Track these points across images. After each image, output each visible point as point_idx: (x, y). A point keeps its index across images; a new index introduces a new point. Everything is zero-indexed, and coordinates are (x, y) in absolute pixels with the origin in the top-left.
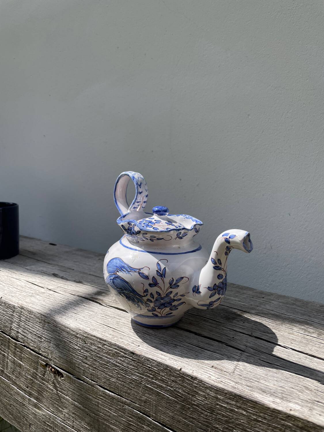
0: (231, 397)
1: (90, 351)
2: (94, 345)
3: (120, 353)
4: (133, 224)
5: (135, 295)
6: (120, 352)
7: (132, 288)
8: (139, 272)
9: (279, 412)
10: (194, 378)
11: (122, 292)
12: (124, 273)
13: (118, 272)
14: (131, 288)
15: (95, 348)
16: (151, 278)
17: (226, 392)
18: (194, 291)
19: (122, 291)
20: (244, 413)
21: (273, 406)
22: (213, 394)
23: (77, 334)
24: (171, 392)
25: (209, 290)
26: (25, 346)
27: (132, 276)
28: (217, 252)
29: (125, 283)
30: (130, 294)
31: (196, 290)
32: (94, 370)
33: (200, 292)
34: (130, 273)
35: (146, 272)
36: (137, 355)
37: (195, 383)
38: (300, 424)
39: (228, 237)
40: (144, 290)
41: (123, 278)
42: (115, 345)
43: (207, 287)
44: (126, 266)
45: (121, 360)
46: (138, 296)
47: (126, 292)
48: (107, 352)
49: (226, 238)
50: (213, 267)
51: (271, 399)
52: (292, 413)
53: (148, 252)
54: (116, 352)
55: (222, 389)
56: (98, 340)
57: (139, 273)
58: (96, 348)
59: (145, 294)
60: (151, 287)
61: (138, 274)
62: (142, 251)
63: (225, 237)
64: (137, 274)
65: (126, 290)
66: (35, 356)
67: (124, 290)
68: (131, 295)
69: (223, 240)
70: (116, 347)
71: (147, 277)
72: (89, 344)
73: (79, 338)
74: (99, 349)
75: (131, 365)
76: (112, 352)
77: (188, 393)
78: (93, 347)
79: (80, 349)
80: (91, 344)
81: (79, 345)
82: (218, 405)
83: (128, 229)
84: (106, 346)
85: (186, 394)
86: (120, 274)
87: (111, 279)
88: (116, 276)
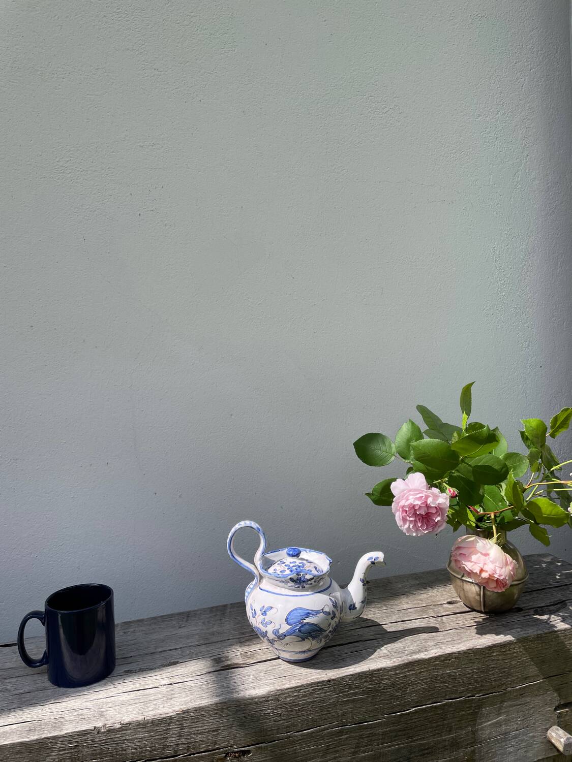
1: (285, 706)
2: (289, 696)
4: (302, 574)
5: (321, 632)
7: (319, 627)
8: (323, 611)
9: (431, 658)
10: (380, 669)
12: (310, 618)
13: (305, 619)
16: (331, 613)
18: (350, 609)
19: (310, 633)
20: (413, 672)
21: (427, 657)
22: (393, 673)
24: (363, 693)
26: (190, 755)
27: (317, 617)
30: (317, 634)
31: (352, 607)
32: (289, 722)
33: (356, 608)
34: (315, 616)
35: (327, 609)
36: (333, 680)
37: (381, 673)
38: (442, 659)
39: (373, 560)
42: (312, 684)
43: (361, 602)
44: (310, 611)
45: (317, 694)
48: (303, 695)
50: (363, 585)
51: (422, 654)
52: (437, 655)
53: (317, 593)
62: (313, 594)
63: (371, 560)
64: (322, 614)
66: (209, 755)
67: (312, 633)
69: (370, 563)
71: (329, 614)
72: (283, 700)
73: (270, 700)
74: (294, 698)
75: (328, 692)
76: (309, 693)
77: (376, 684)
78: (288, 700)
79: (272, 710)
80: (286, 698)
81: (271, 708)
82: (397, 678)
83: (297, 580)
84: (302, 691)
85: (375, 686)
86: (307, 620)
87: (296, 629)
88: (303, 623)
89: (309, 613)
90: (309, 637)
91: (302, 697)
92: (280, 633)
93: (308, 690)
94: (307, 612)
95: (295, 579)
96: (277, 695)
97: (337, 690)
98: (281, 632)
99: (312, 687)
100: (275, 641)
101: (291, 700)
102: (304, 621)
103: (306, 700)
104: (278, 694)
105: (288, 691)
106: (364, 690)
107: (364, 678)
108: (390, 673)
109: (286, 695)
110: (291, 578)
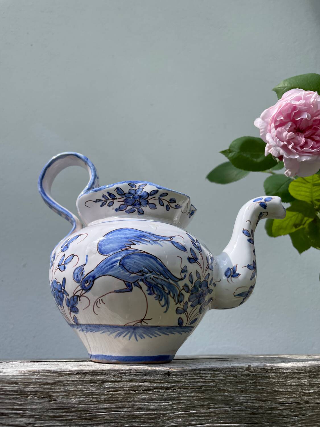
0: (315, 373)
1: (64, 414)
2: (76, 393)
3: (140, 386)
5: (167, 279)
6: (140, 384)
8: (172, 240)
11: (143, 277)
12: (146, 244)
13: (134, 244)
14: (161, 266)
15: (79, 399)
17: (309, 369)
18: (228, 276)
19: (143, 275)
23: (27, 384)
25: (249, 269)
27: (162, 246)
28: (250, 221)
29: (152, 260)
30: (157, 278)
31: (232, 273)
33: (238, 275)
34: (158, 243)
35: (180, 241)
37: (272, 377)
39: (263, 200)
40: (182, 268)
41: (145, 252)
43: (247, 266)
44: (146, 234)
45: (143, 400)
46: (173, 280)
47: (152, 276)
48: (110, 396)
49: (261, 202)
50: (248, 240)
54: (131, 387)
55: (304, 368)
56: (88, 378)
57: (173, 243)
58: (82, 399)
59: (183, 275)
60: (191, 263)
61: (171, 243)
63: (259, 201)
65: (151, 272)
67: (147, 273)
68: (159, 281)
69: (258, 205)
70: (132, 377)
72: (59, 399)
73: (31, 393)
74: (89, 399)
75: (165, 400)
76: (122, 392)
77: (266, 400)
78: (74, 401)
79: (31, 420)
80: (68, 394)
81: (28, 413)
82: (304, 395)
83: (129, 193)
84: (107, 385)
85: (263, 404)
86: (139, 247)
87: (116, 261)
88: (130, 251)
89: (144, 236)
90: (141, 283)
91: (106, 401)
92: (85, 273)
93: (121, 384)
94: (142, 234)
95: (126, 191)
96: (48, 384)
97: (184, 400)
98: (87, 270)
99: (130, 381)
100: (79, 297)
101: (80, 403)
102: (133, 247)
103: (116, 409)
104: (51, 380)
105: (75, 378)
106: (241, 410)
107: (241, 383)
108: (290, 381)
109: (67, 388)
110: (118, 188)
